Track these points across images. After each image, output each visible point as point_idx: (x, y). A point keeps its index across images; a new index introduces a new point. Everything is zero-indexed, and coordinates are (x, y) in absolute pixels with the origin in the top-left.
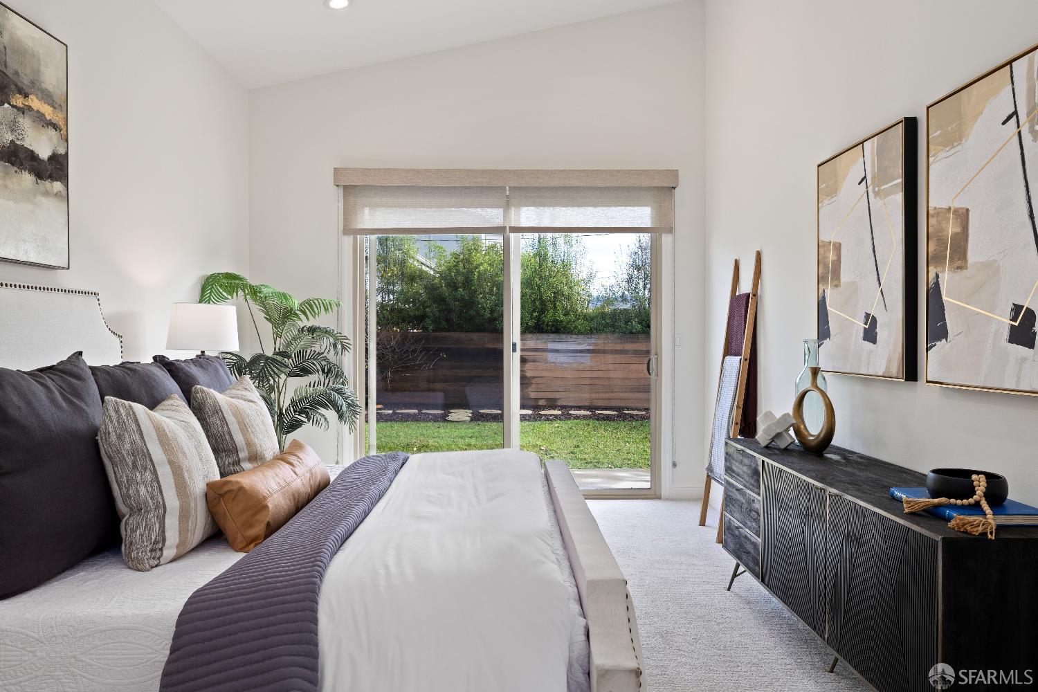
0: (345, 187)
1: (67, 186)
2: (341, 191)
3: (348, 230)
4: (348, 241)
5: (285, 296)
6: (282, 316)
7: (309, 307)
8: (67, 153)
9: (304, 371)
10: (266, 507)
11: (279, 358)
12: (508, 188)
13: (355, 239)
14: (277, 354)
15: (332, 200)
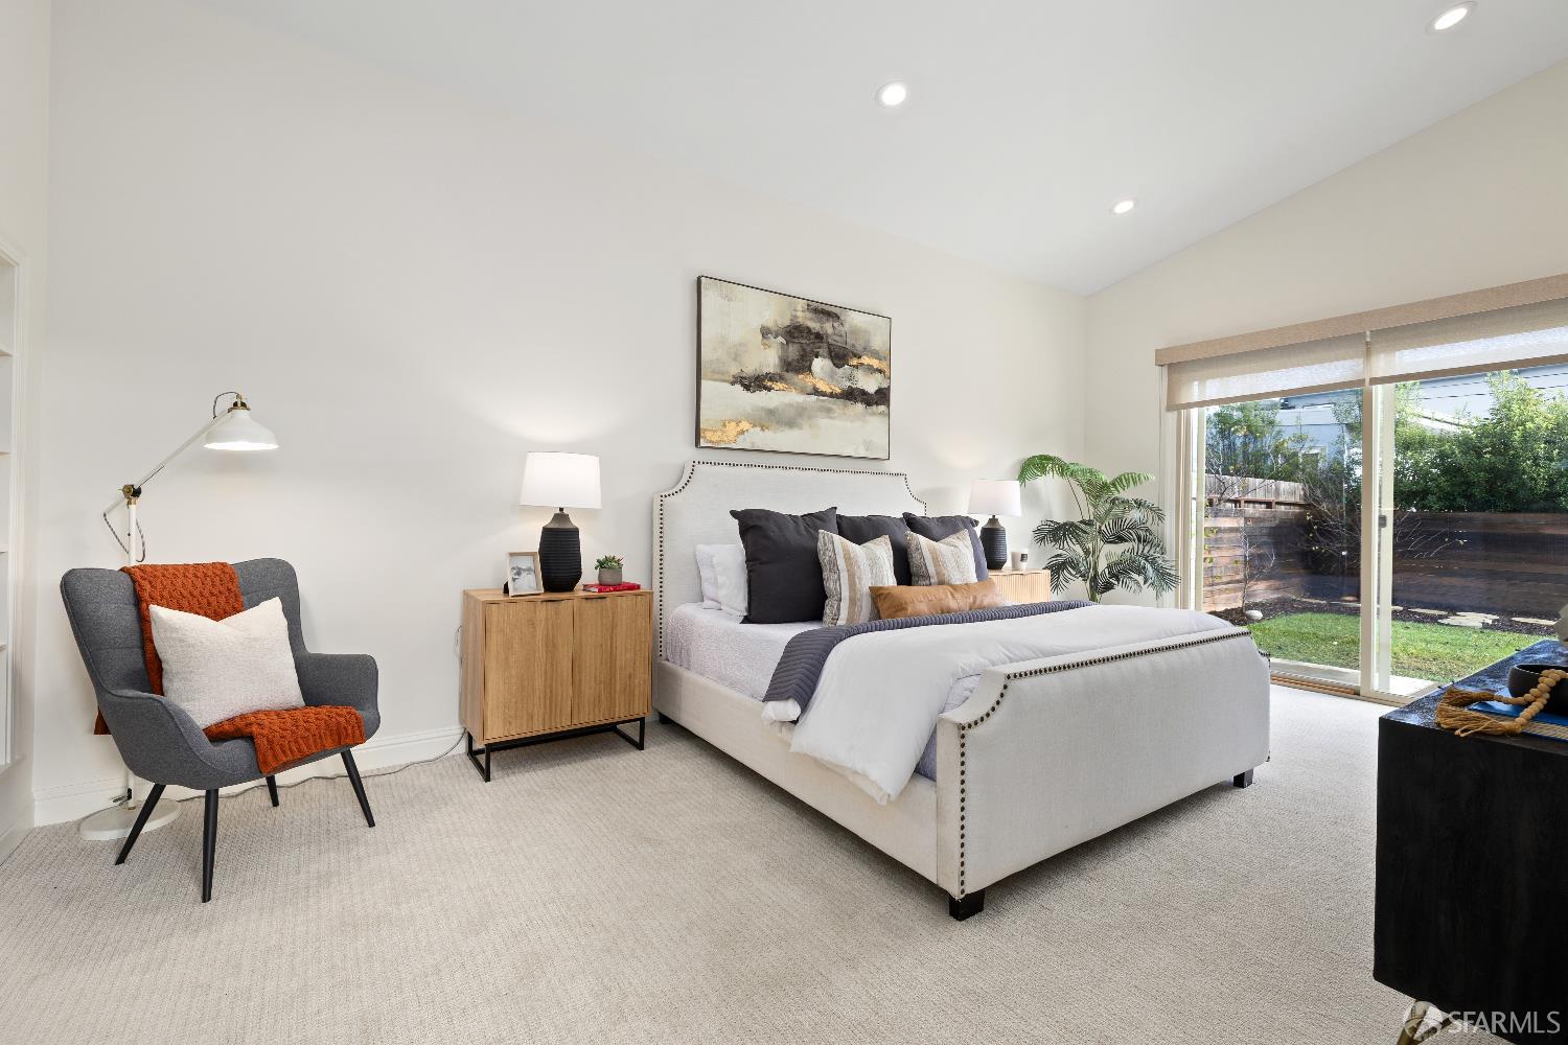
0: (1170, 366)
1: (889, 407)
2: (1165, 369)
3: (1173, 406)
4: (1172, 417)
5: (1091, 472)
6: (1097, 490)
7: (1118, 482)
8: (889, 387)
9: (1120, 539)
10: (905, 609)
11: (1083, 526)
12: (1368, 333)
13: (1179, 415)
14: (1081, 522)
15: (1156, 379)
